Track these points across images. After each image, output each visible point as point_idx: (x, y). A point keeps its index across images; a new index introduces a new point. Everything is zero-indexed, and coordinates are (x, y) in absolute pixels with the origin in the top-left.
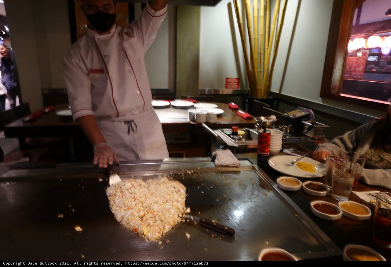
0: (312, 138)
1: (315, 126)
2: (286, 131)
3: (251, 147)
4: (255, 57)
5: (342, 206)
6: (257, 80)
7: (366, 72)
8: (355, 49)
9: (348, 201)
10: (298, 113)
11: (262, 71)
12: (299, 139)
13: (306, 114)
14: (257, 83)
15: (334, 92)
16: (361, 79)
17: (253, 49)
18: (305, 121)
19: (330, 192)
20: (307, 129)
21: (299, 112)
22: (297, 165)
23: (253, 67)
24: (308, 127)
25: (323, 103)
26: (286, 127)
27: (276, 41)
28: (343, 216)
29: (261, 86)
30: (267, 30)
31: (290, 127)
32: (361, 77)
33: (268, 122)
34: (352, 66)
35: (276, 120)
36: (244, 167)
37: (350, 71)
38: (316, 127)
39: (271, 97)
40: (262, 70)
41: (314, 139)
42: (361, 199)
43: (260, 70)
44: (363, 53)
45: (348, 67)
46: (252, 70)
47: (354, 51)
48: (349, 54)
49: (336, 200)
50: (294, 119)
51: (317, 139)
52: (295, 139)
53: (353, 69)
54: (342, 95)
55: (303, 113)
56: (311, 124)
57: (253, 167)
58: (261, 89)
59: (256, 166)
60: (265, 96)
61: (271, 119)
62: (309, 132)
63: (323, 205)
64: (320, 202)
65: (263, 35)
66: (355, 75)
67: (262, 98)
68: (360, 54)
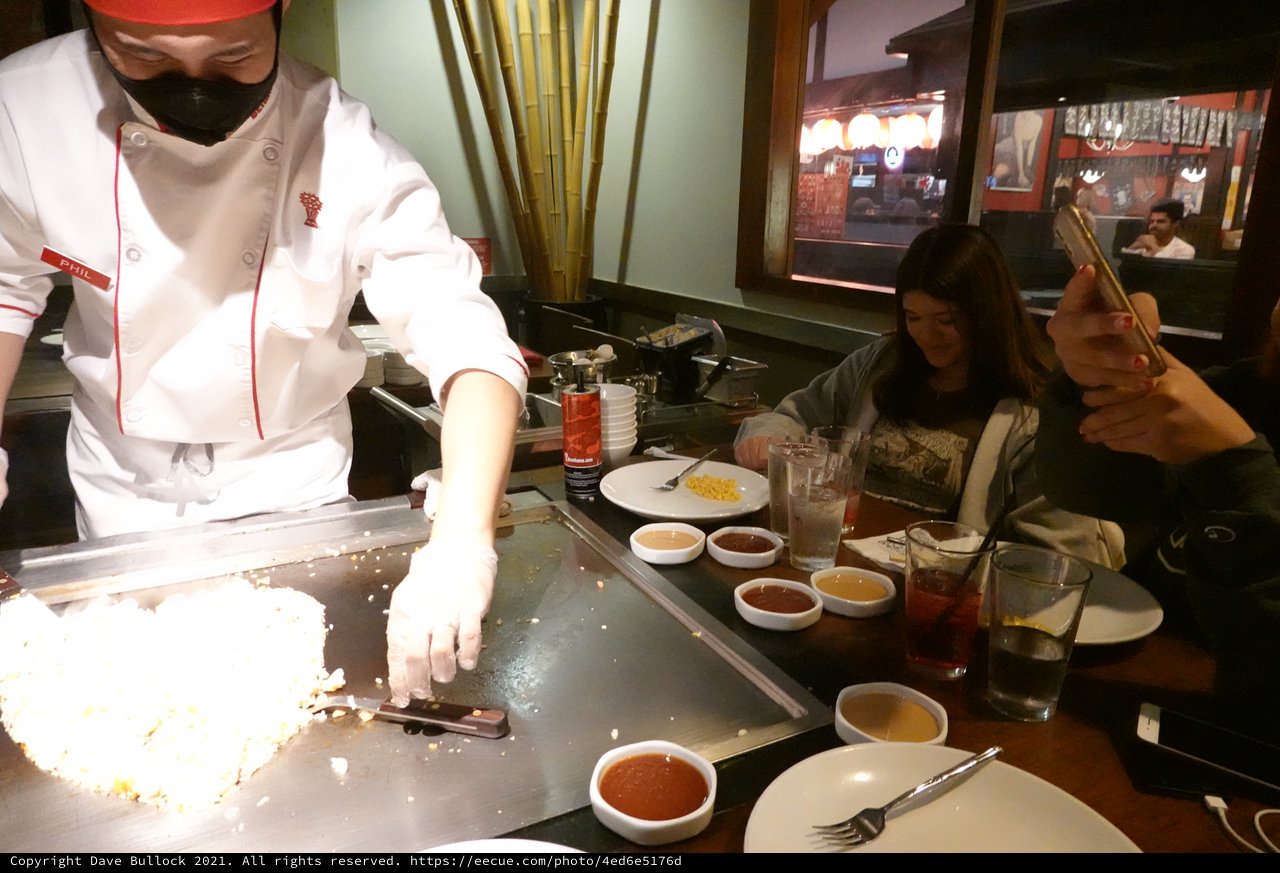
0: (721, 405)
1: (728, 367)
2: (647, 389)
3: (544, 448)
4: (536, 168)
5: (821, 584)
6: (546, 242)
7: (849, 219)
8: (818, 151)
9: (836, 566)
10: (679, 334)
11: (559, 215)
12: (688, 410)
13: (702, 334)
14: (548, 252)
15: (774, 268)
16: (839, 237)
17: (527, 141)
18: (700, 354)
19: (786, 550)
20: (708, 378)
21: (681, 329)
22: (687, 486)
23: (532, 203)
24: (709, 372)
25: (746, 305)
26: (647, 377)
27: (596, 116)
28: (825, 612)
29: (562, 261)
30: (565, 83)
31: (659, 377)
32: (839, 232)
33: (590, 366)
34: (814, 200)
35: (615, 357)
36: (523, 514)
37: (810, 216)
38: (733, 370)
39: (594, 298)
40: (560, 210)
41: (731, 408)
42: (867, 559)
43: (552, 212)
44: (838, 164)
45: (803, 205)
46: (529, 211)
47: (815, 157)
48: (803, 169)
49: (803, 571)
50: (669, 350)
51: (737, 408)
52: (675, 412)
53: (816, 210)
54: (795, 277)
55: (693, 333)
56: (716, 363)
57: (553, 508)
58: (562, 272)
59: (563, 506)
60: (576, 294)
61: (597, 356)
62: (713, 389)
63: (767, 589)
64: (762, 582)
65: (554, 96)
66: (822, 228)
67: (568, 301)
68: (831, 169)
